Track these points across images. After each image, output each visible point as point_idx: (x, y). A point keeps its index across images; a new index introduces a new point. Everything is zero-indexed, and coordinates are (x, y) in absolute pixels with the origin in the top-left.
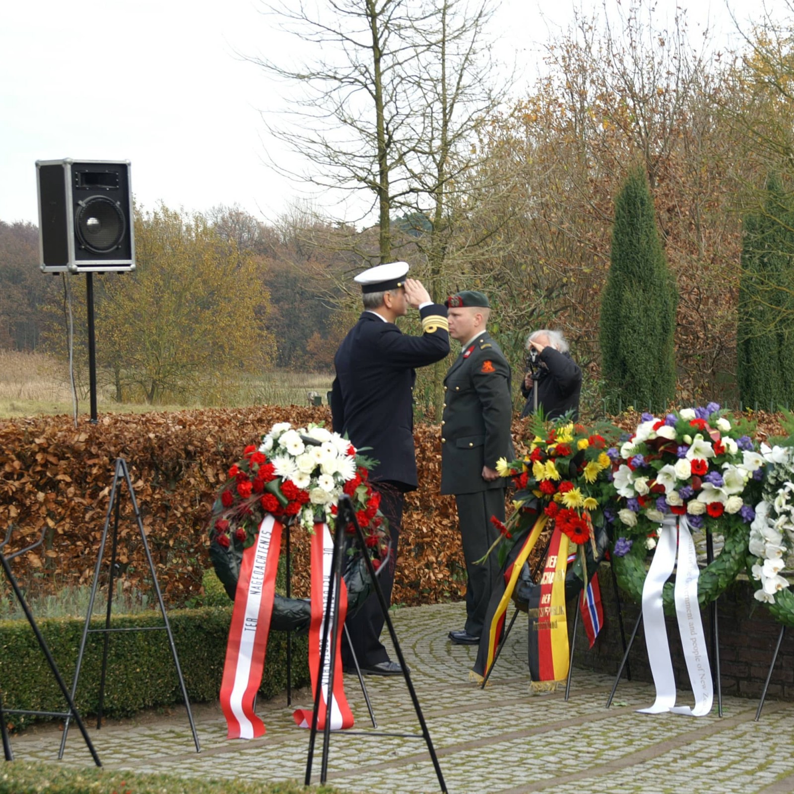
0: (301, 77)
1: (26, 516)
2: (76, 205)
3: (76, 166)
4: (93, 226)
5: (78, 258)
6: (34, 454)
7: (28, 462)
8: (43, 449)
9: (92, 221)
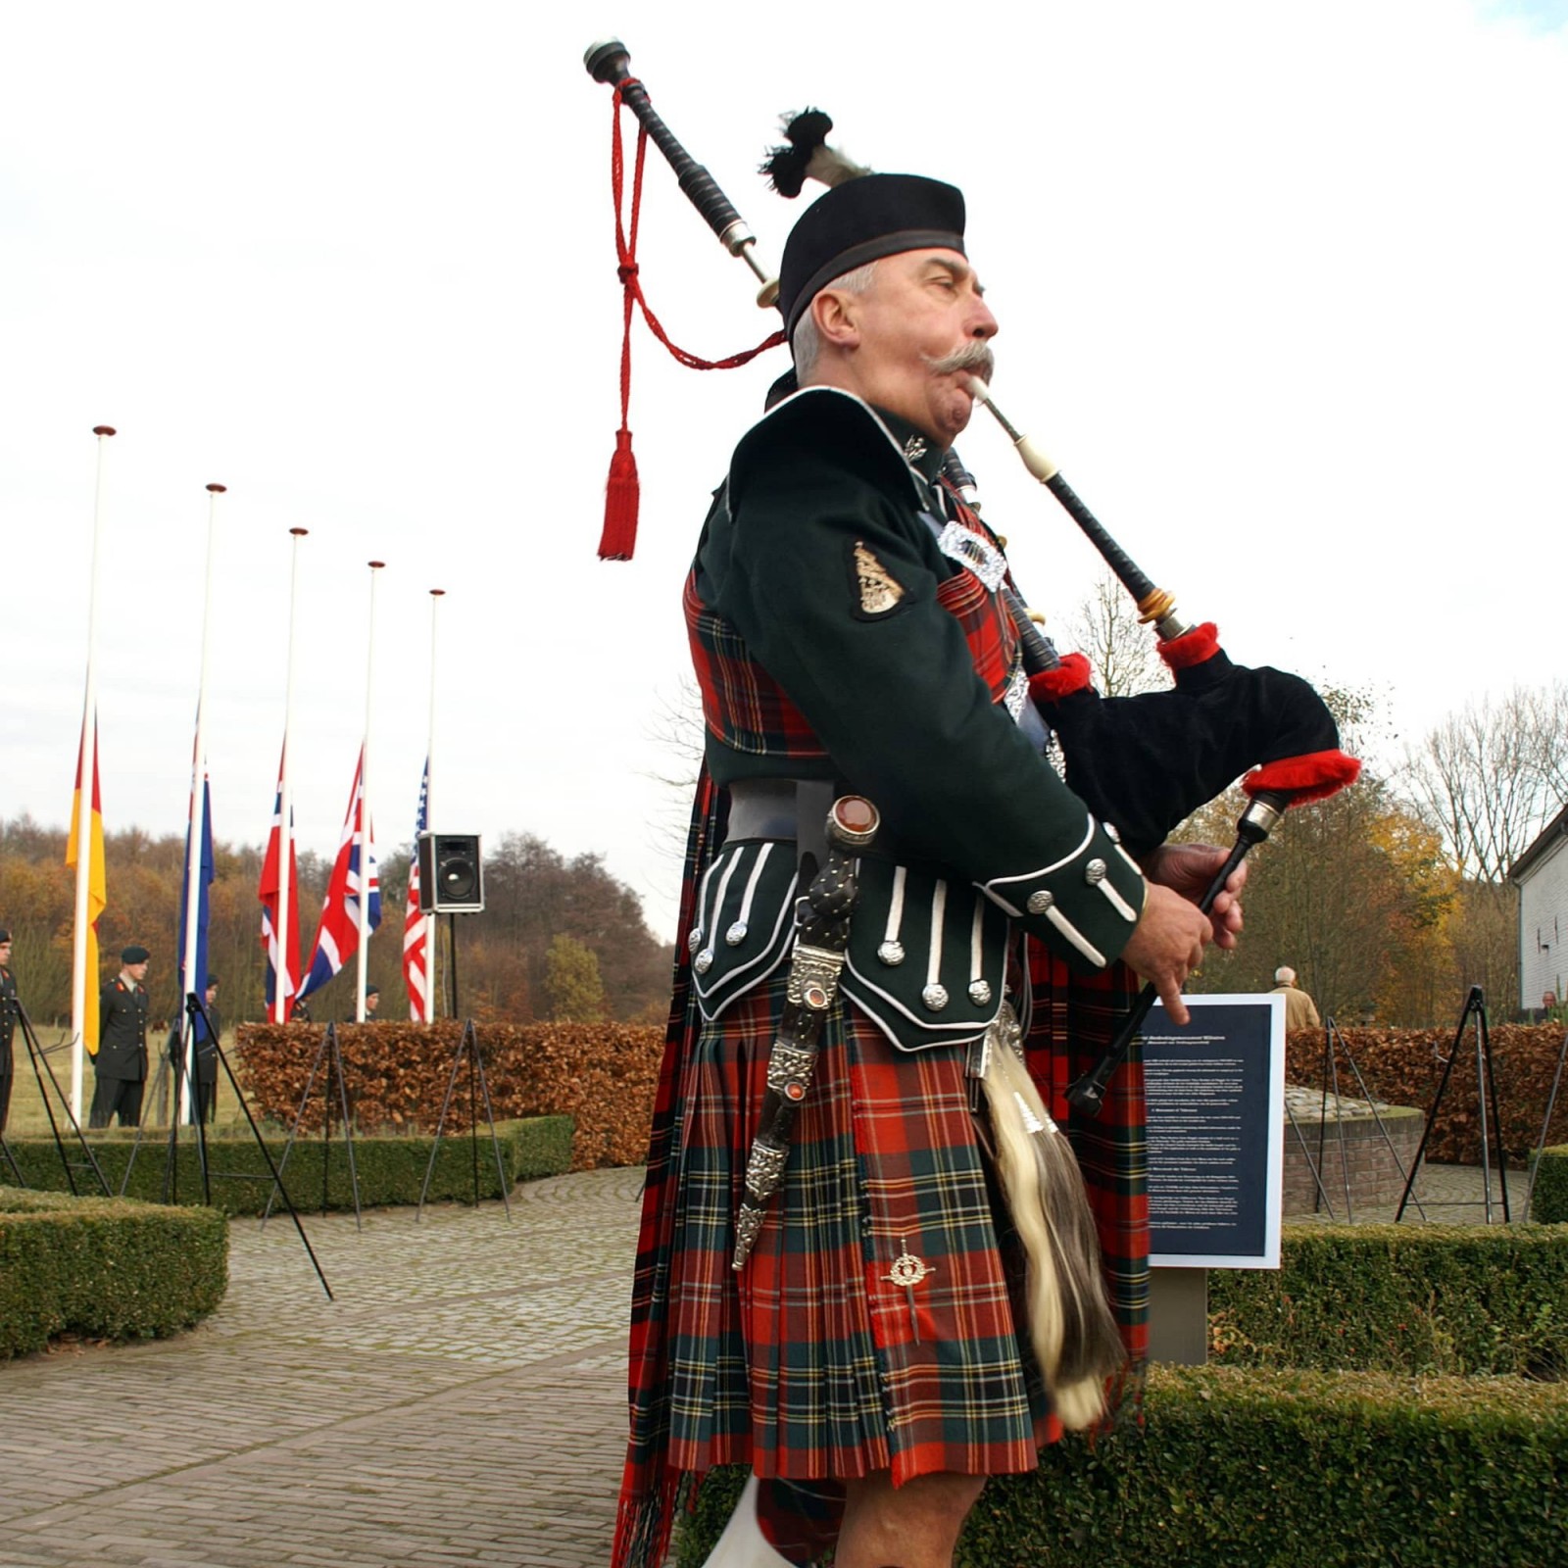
0: (672, 783)
1: (393, 1087)
2: (438, 865)
3: (438, 837)
4: (455, 881)
5: (440, 902)
6: (397, 1041)
7: (394, 1047)
8: (404, 1039)
9: (453, 877)
